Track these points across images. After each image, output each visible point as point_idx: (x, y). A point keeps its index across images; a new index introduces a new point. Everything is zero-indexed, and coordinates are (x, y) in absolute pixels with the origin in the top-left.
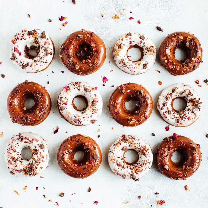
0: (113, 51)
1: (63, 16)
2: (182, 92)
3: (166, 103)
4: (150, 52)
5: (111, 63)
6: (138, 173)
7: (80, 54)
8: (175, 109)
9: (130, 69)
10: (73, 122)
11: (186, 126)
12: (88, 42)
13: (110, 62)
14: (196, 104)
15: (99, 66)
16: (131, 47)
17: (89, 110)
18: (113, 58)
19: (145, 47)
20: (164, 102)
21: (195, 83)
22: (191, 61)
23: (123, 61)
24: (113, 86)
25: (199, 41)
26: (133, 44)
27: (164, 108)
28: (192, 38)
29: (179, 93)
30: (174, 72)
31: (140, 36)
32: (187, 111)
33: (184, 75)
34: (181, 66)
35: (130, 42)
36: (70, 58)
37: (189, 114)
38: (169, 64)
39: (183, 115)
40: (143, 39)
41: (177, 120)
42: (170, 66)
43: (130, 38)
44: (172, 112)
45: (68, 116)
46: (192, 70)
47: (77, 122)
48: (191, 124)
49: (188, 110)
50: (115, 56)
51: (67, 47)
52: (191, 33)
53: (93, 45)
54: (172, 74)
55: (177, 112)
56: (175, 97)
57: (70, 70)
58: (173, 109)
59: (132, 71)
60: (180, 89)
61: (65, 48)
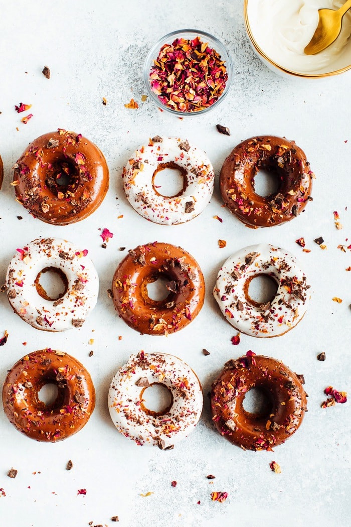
0: (123, 176)
1: (24, 103)
2: (266, 264)
3: (233, 286)
4: (200, 177)
5: (119, 201)
6: (170, 434)
7: (55, 180)
8: (252, 298)
9: (157, 213)
10: (36, 323)
11: (276, 336)
12: (70, 155)
13: (117, 198)
14: (297, 289)
15: (92, 206)
16: (162, 167)
17: (69, 299)
18: (123, 190)
19: (189, 168)
20: (229, 285)
21: (297, 245)
22: (287, 197)
23: (143, 197)
24: (123, 249)
25: (305, 156)
26: (166, 160)
27: (227, 296)
28: (291, 150)
29: (260, 265)
30: (252, 221)
31: (179, 143)
32: (277, 304)
33: (273, 227)
34: (267, 207)
35: (158, 156)
36: (31, 187)
37: (282, 312)
38: (239, 203)
39: (268, 312)
40: (186, 151)
41: (256, 323)
42: (242, 208)
43: (159, 147)
44: (245, 305)
45: (25, 310)
46: (289, 216)
47: (44, 323)
48: (286, 332)
49: (280, 302)
50: (126, 185)
51: (25, 165)
52: (289, 138)
53: (80, 161)
54: (248, 225)
55: (257, 305)
56: (253, 274)
57: (33, 214)
58: (248, 298)
59: (161, 217)
60: (264, 257)
61: (23, 166)
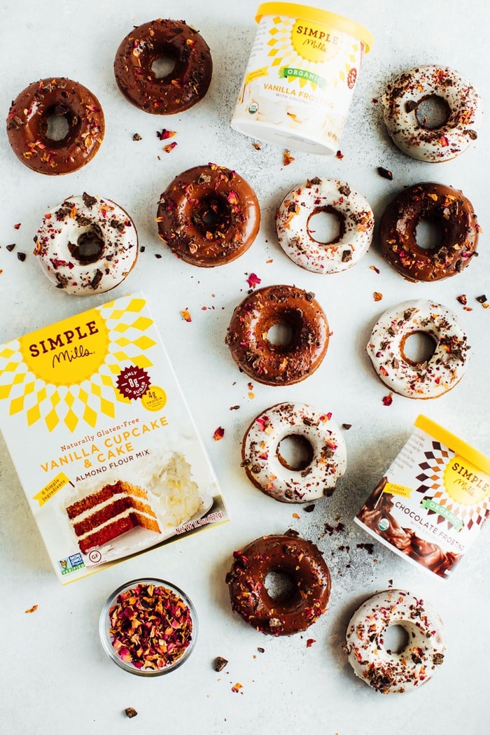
0: (276, 218)
1: (167, 130)
2: (425, 321)
3: (389, 343)
4: (359, 224)
5: (269, 245)
7: (201, 218)
8: (407, 357)
9: (311, 260)
11: (431, 398)
12: (222, 193)
13: (267, 241)
14: (456, 349)
15: (243, 249)
16: (317, 210)
18: (274, 231)
19: (349, 214)
20: (385, 341)
21: (457, 301)
22: (452, 251)
23: (297, 242)
25: (472, 208)
26: (323, 203)
27: (382, 352)
28: (458, 200)
29: (419, 321)
30: (412, 274)
31: (339, 187)
32: (434, 364)
33: (435, 282)
34: (429, 261)
35: (316, 199)
36: (178, 226)
37: (441, 372)
38: (401, 255)
39: (424, 371)
40: (346, 195)
41: (412, 383)
42: (403, 260)
43: (317, 190)
44: (400, 363)
46: (452, 272)
48: (442, 394)
49: (438, 361)
50: (280, 228)
51: (173, 201)
52: (456, 188)
53: (233, 200)
54: (407, 278)
55: (413, 364)
56: (410, 331)
57: (177, 254)
58: (403, 356)
59: (316, 265)
60: (422, 314)
61: (169, 202)
